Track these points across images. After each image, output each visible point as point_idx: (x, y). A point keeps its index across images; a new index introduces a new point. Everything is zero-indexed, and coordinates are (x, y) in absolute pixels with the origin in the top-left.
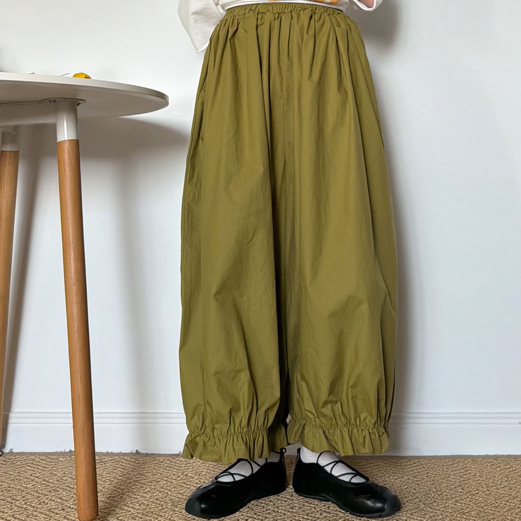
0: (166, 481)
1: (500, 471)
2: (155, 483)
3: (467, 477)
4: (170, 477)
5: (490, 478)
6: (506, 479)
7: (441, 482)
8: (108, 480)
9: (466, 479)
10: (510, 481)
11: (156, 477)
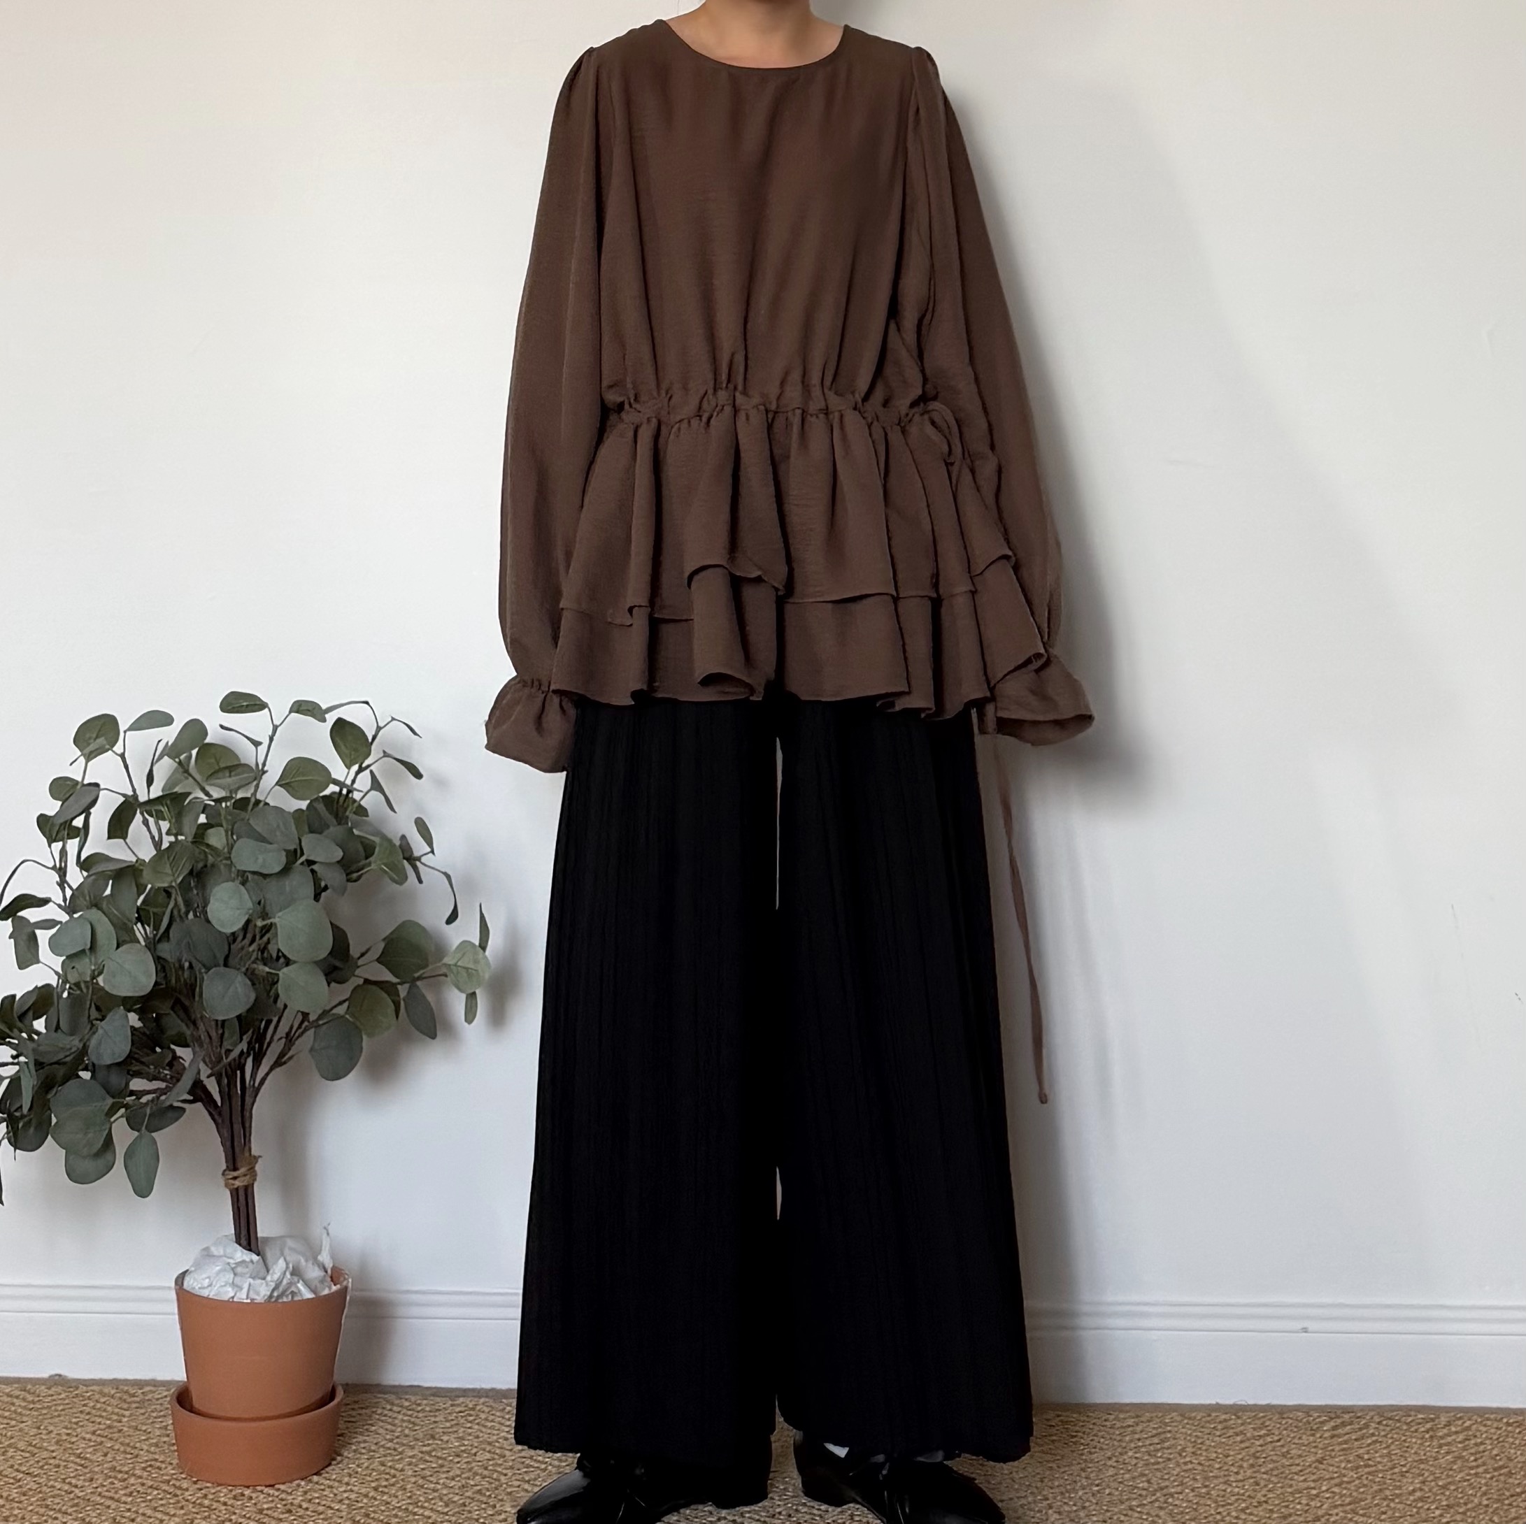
0: (489, 1452)
1: (1242, 1442)
2: (467, 1457)
3: (1165, 1456)
4: (497, 1444)
5: (1217, 1457)
6: (1251, 1461)
7: (1105, 1464)
8: (364, 1448)
9: (1160, 1460)
10: (1260, 1466)
11: (466, 1443)
